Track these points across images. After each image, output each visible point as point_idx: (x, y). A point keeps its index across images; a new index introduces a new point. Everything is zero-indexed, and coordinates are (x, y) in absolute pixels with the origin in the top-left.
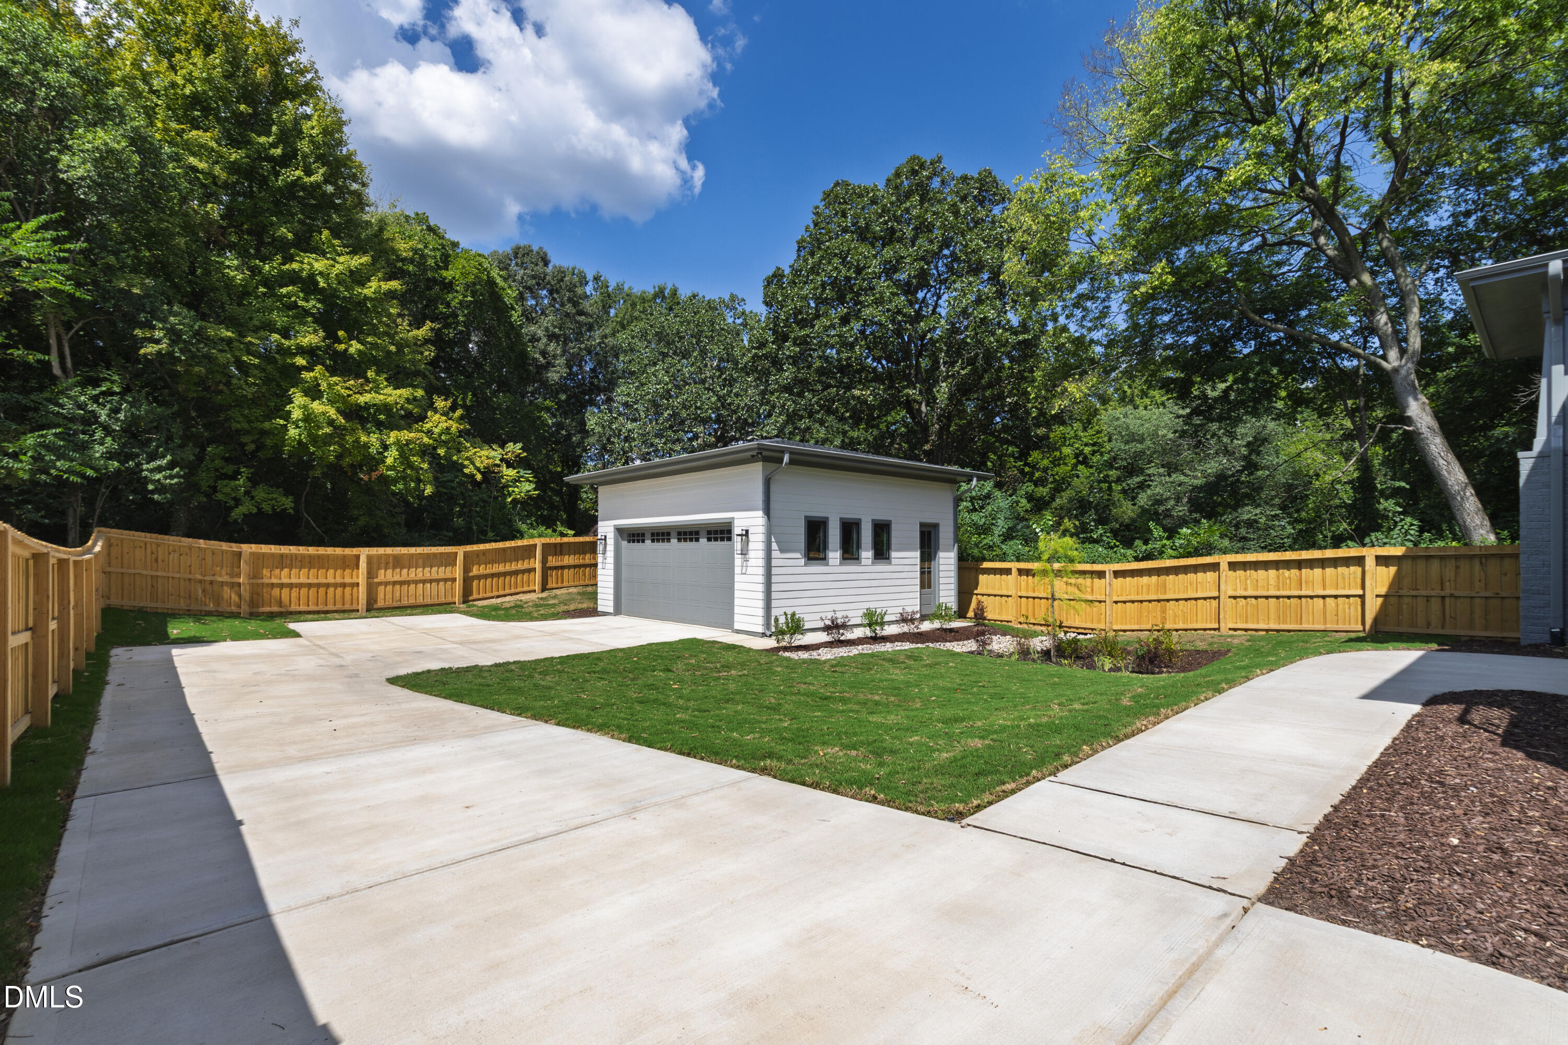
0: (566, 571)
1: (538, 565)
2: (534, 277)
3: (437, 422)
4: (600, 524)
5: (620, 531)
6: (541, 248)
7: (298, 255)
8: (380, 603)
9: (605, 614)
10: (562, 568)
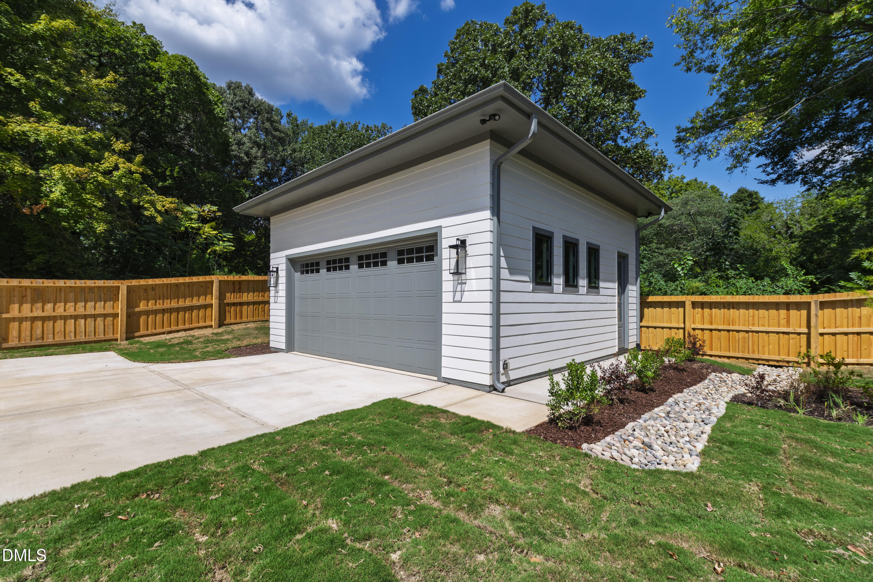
0: (245, 307)
1: (215, 302)
2: (241, 101)
4: (272, 256)
5: (292, 261)
9: (277, 350)
10: (241, 304)
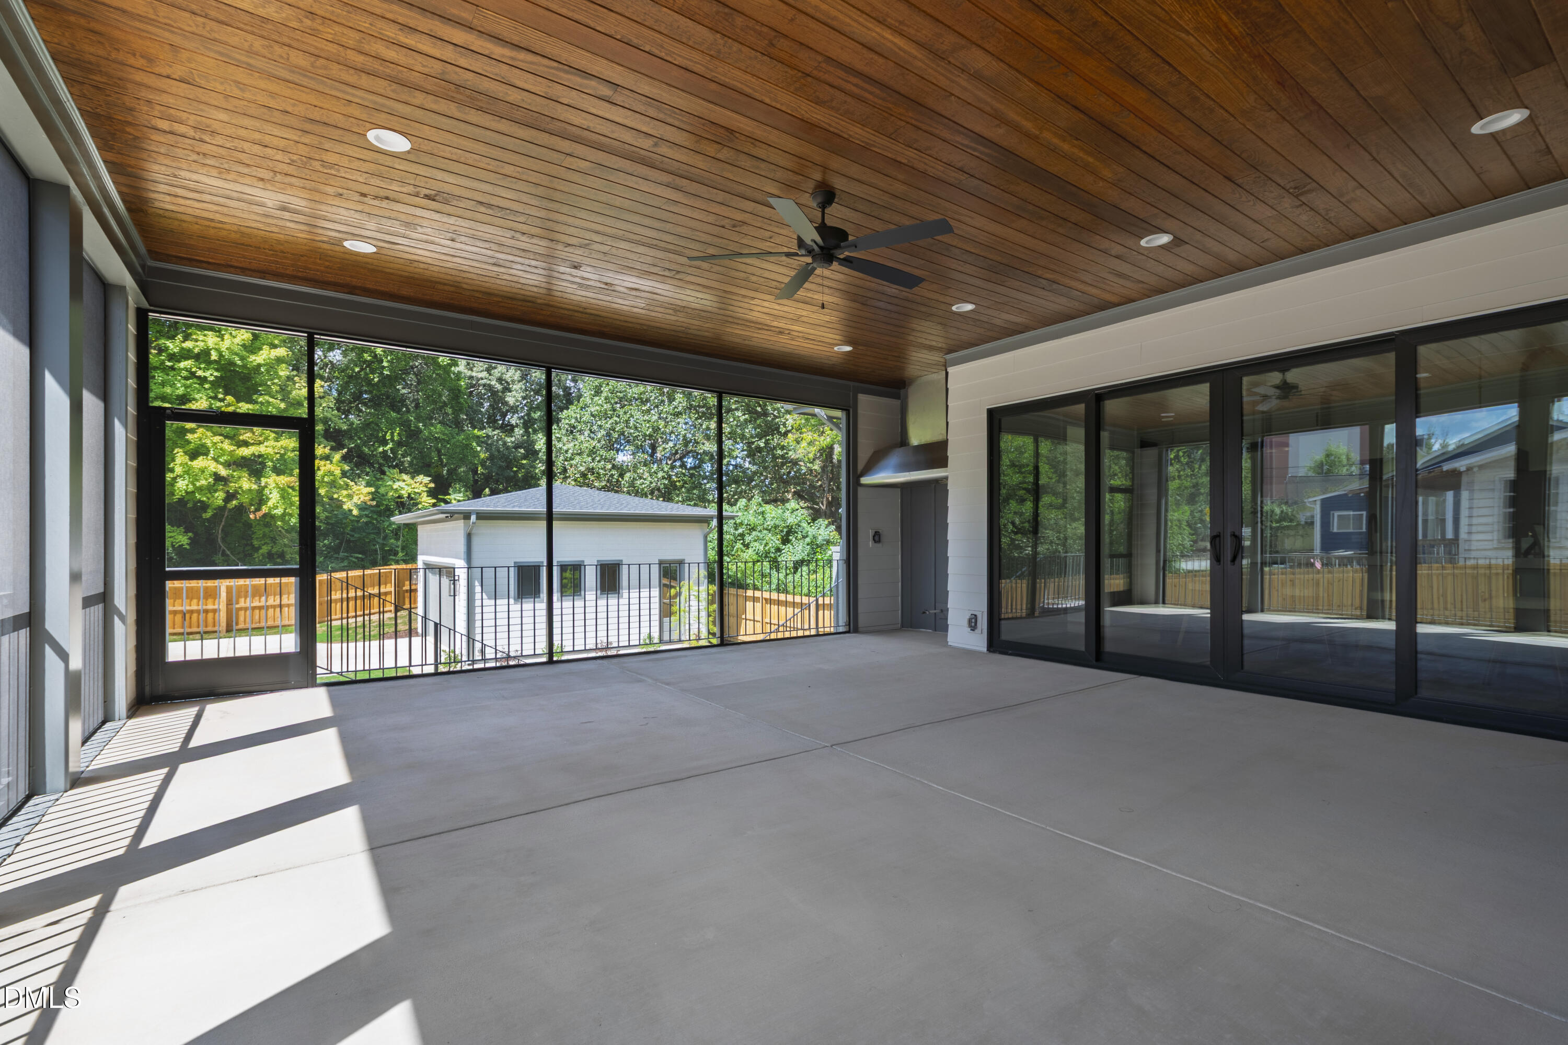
5: (426, 565)
7: (195, 334)
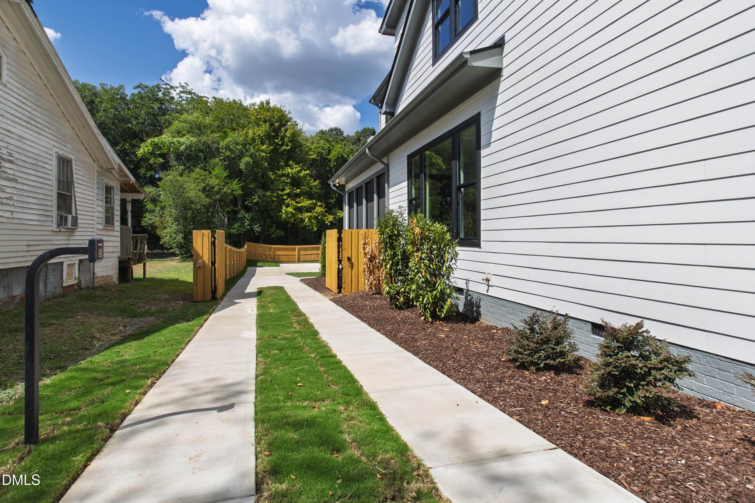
3: (318, 209)
6: (372, 128)
7: (285, 169)
8: (301, 260)
